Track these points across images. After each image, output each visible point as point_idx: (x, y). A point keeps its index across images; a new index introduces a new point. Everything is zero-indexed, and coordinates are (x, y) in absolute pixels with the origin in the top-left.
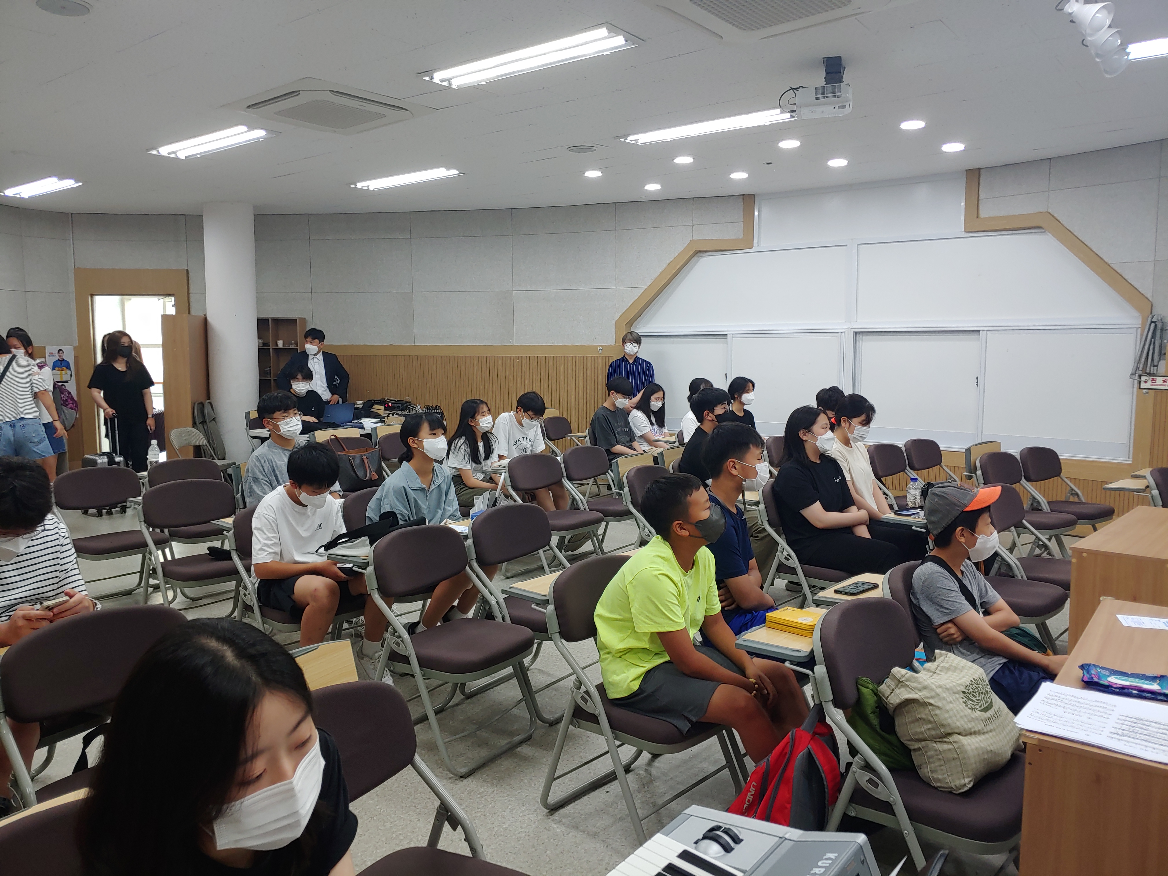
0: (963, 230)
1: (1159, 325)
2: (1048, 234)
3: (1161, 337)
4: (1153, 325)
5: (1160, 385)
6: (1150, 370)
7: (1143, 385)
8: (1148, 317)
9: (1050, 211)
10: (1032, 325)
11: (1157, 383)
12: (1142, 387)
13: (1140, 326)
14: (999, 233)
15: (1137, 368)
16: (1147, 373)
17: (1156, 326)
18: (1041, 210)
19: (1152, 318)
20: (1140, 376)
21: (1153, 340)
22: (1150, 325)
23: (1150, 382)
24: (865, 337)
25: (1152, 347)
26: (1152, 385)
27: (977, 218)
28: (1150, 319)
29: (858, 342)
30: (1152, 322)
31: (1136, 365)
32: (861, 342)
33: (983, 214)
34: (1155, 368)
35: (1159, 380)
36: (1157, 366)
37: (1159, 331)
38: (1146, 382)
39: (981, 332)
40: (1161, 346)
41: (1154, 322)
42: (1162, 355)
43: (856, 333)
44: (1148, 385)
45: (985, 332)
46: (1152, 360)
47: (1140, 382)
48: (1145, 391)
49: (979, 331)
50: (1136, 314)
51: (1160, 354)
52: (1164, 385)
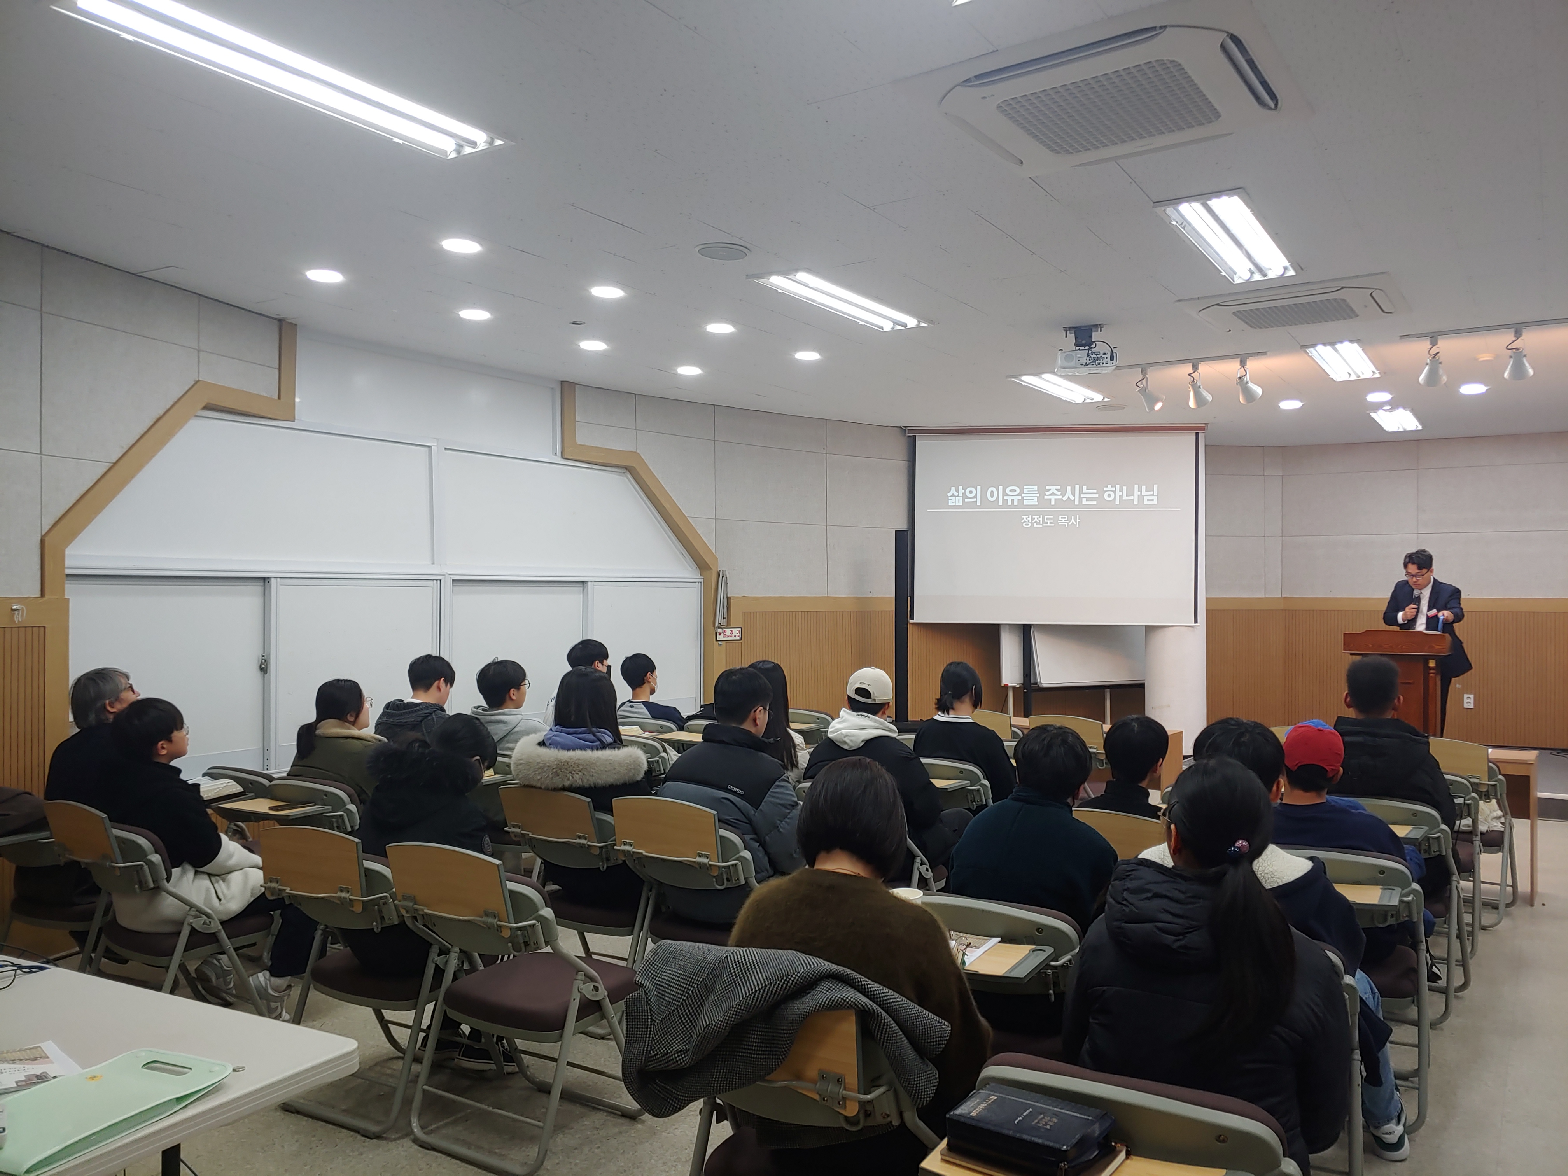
0: (560, 456)
2: (628, 475)
3: (726, 591)
5: (729, 636)
6: (722, 623)
7: (718, 637)
9: (638, 451)
10: (631, 575)
11: (727, 634)
12: (718, 639)
13: (701, 581)
14: (590, 466)
16: (722, 626)
18: (631, 449)
19: (720, 572)
20: (717, 629)
23: (722, 635)
25: (722, 600)
26: (724, 637)
27: (574, 444)
33: (580, 441)
35: (728, 631)
36: (727, 618)
38: (719, 634)
39: (589, 583)
40: (726, 600)
43: (453, 580)
44: (721, 637)
45: (592, 582)
46: (723, 612)
47: (716, 633)
48: (720, 643)
49: (584, 582)
51: (727, 607)
52: (731, 636)
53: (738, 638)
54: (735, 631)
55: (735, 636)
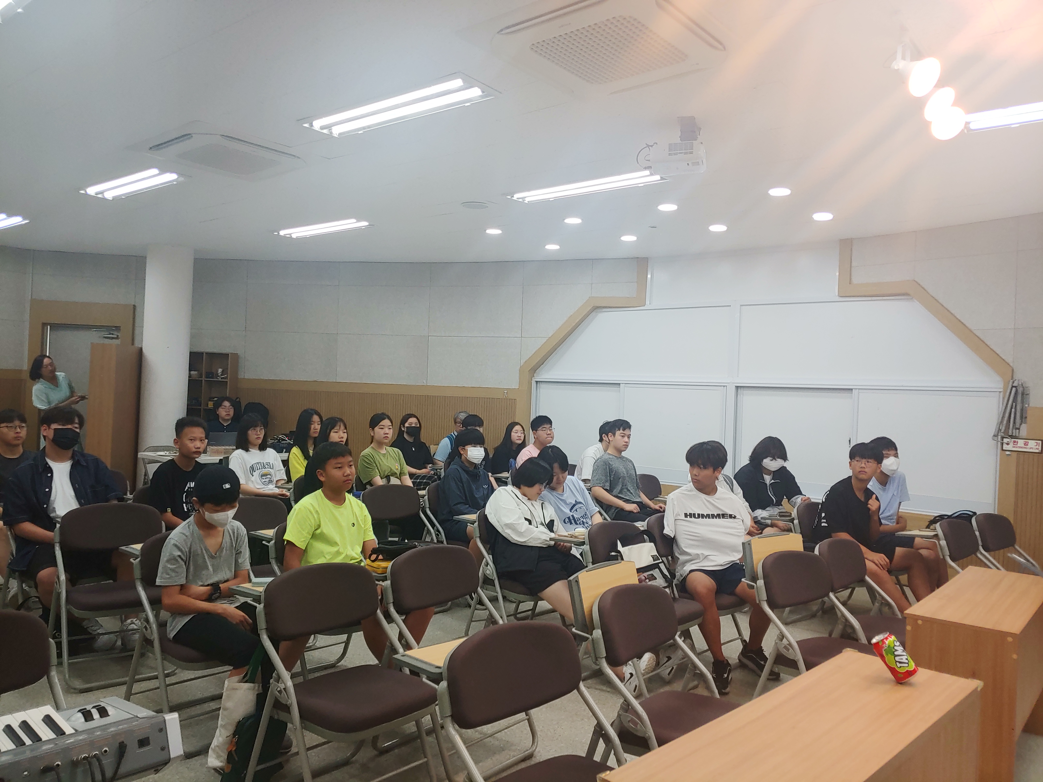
0: (837, 294)
1: (1020, 390)
2: (915, 300)
3: (1023, 402)
4: (1014, 389)
5: (1021, 447)
6: (1013, 433)
7: (1005, 447)
8: (1009, 381)
9: (916, 279)
10: (901, 385)
11: (1019, 445)
13: (1002, 390)
14: (870, 298)
15: (1000, 430)
16: (1009, 436)
17: (1017, 391)
18: (908, 279)
19: (1013, 382)
20: (1003, 438)
21: (1014, 404)
22: (1011, 390)
23: (1011, 444)
24: (746, 392)
25: (1013, 410)
26: (1014, 447)
27: (850, 284)
28: (1011, 383)
29: (739, 396)
30: (1013, 387)
31: (998, 426)
32: (742, 395)
33: (855, 280)
34: (1017, 431)
35: (1021, 443)
36: (1019, 429)
37: (1020, 395)
38: (1008, 444)
39: (854, 390)
40: (1022, 410)
41: (1015, 387)
42: (1023, 418)
43: (737, 387)
44: (1010, 447)
45: (857, 390)
46: (1014, 423)
47: (1002, 444)
48: (1008, 453)
49: (852, 389)
50: (998, 378)
51: (1022, 417)
52: (1025, 448)
53: (1037, 451)
54: (1032, 444)
55: (1031, 448)
